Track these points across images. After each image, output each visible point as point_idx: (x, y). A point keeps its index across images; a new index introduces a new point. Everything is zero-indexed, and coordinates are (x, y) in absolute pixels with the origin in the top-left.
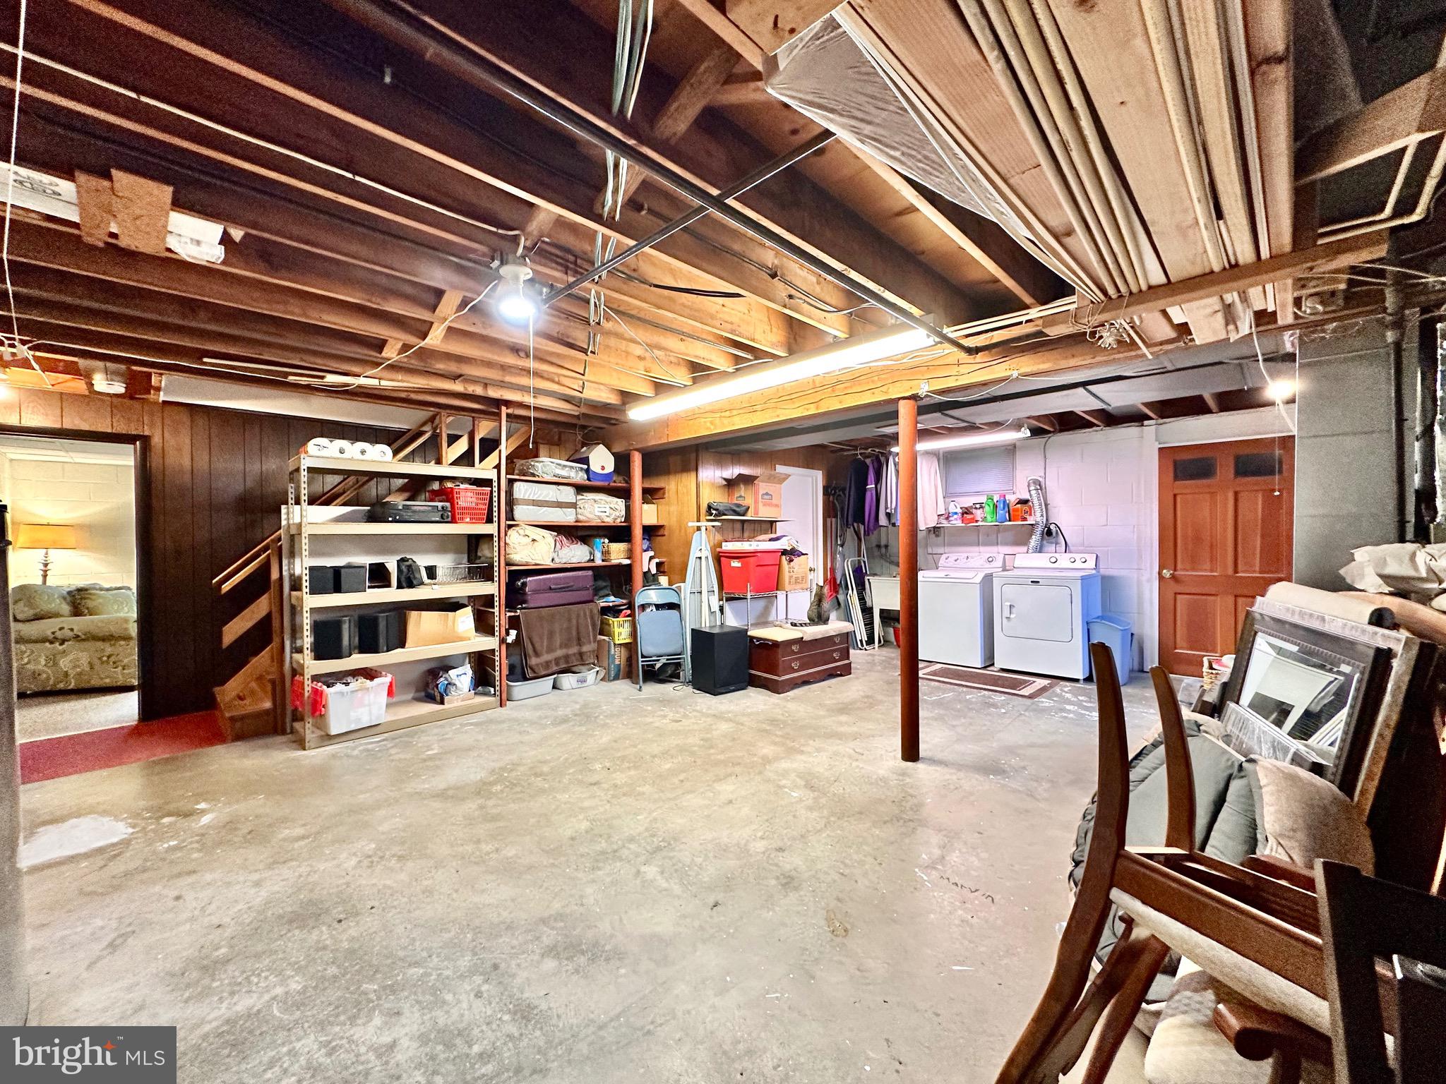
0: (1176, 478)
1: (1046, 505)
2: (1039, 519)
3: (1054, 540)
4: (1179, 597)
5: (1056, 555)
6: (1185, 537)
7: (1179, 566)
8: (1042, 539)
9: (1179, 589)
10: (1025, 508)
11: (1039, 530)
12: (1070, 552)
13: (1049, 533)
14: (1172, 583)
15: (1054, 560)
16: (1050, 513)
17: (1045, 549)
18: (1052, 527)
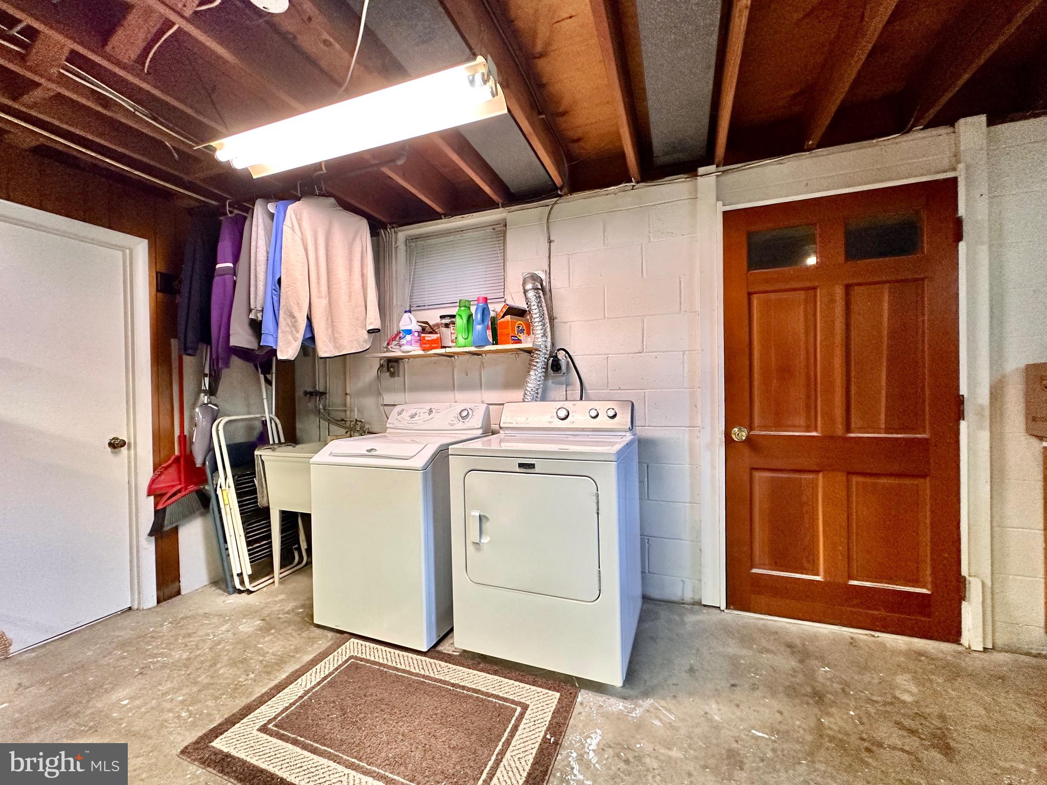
0: (752, 265)
1: (552, 319)
2: (540, 341)
3: (564, 379)
4: (757, 475)
5: (568, 405)
6: (766, 371)
7: (757, 421)
8: (546, 376)
9: (760, 462)
10: (519, 321)
11: (540, 360)
12: (588, 400)
13: (556, 366)
14: (746, 451)
15: (562, 414)
16: (557, 333)
17: (552, 394)
18: (561, 355)
